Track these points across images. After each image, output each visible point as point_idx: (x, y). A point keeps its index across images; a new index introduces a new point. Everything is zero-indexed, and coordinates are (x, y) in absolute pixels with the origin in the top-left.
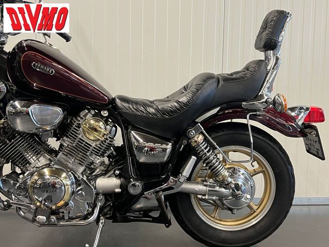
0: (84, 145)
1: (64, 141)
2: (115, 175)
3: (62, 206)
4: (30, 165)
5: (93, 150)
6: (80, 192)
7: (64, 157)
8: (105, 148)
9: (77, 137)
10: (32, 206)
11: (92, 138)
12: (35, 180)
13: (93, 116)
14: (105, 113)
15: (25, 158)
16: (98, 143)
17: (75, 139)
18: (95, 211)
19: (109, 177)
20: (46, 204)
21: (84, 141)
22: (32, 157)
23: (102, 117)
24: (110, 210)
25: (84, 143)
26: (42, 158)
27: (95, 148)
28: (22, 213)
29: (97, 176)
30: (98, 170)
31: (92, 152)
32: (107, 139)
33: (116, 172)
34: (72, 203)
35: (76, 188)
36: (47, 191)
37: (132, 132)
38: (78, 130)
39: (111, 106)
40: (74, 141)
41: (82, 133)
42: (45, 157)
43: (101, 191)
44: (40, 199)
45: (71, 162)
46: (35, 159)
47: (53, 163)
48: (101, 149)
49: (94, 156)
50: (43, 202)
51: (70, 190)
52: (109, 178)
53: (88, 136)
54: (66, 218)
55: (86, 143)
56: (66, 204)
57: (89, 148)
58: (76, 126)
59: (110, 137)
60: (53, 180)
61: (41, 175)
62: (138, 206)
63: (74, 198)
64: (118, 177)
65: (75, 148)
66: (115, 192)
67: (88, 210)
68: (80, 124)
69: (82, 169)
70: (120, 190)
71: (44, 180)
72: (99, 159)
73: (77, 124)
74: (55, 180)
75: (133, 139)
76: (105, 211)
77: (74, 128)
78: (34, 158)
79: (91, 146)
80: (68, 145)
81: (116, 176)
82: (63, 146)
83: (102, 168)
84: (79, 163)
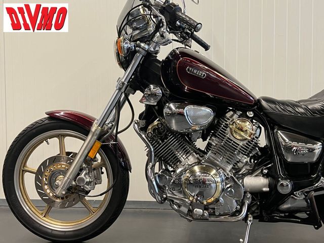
0: (232, 144)
1: (213, 140)
2: (262, 174)
3: (213, 202)
4: (180, 163)
5: (240, 149)
6: (229, 189)
7: (213, 155)
8: (252, 147)
9: (225, 136)
10: (187, 200)
11: (239, 138)
12: (188, 177)
13: (239, 117)
14: (250, 114)
15: (176, 156)
16: (245, 142)
17: (224, 138)
18: (244, 209)
19: (256, 176)
20: (199, 199)
21: (232, 140)
22: (182, 156)
23: (248, 117)
24: (257, 209)
25: (232, 142)
26: (191, 157)
27: (242, 147)
28: (175, 207)
29: (244, 175)
30: (244, 169)
31: (239, 151)
32: (254, 139)
33: (264, 171)
34: (222, 200)
35: (226, 186)
36: (200, 187)
37: (279, 131)
38: (225, 130)
39: (256, 107)
40: (222, 140)
41: (230, 133)
42: (193, 156)
43: (248, 190)
44: (193, 194)
45: (219, 160)
46: (185, 158)
47: (203, 161)
48: (248, 148)
49: (241, 155)
50: (196, 197)
51: (220, 187)
52: (256, 178)
53: (235, 135)
54: (217, 213)
55: (234, 142)
56: (217, 200)
57: (237, 147)
58: (224, 126)
59: (256, 137)
60: (203, 177)
61: (193, 173)
62: (285, 206)
63: (224, 194)
64: (265, 176)
65: (223, 147)
66: (262, 191)
67: (237, 208)
68: (227, 125)
69: (230, 167)
70: (268, 189)
71: (195, 177)
72: (246, 158)
73: (225, 124)
74: (205, 178)
75: (281, 139)
76: (253, 209)
77: (222, 128)
78: (184, 156)
79: (238, 145)
80: (216, 144)
81: (264, 175)
82: (212, 145)
83: (248, 167)
84: (227, 162)
